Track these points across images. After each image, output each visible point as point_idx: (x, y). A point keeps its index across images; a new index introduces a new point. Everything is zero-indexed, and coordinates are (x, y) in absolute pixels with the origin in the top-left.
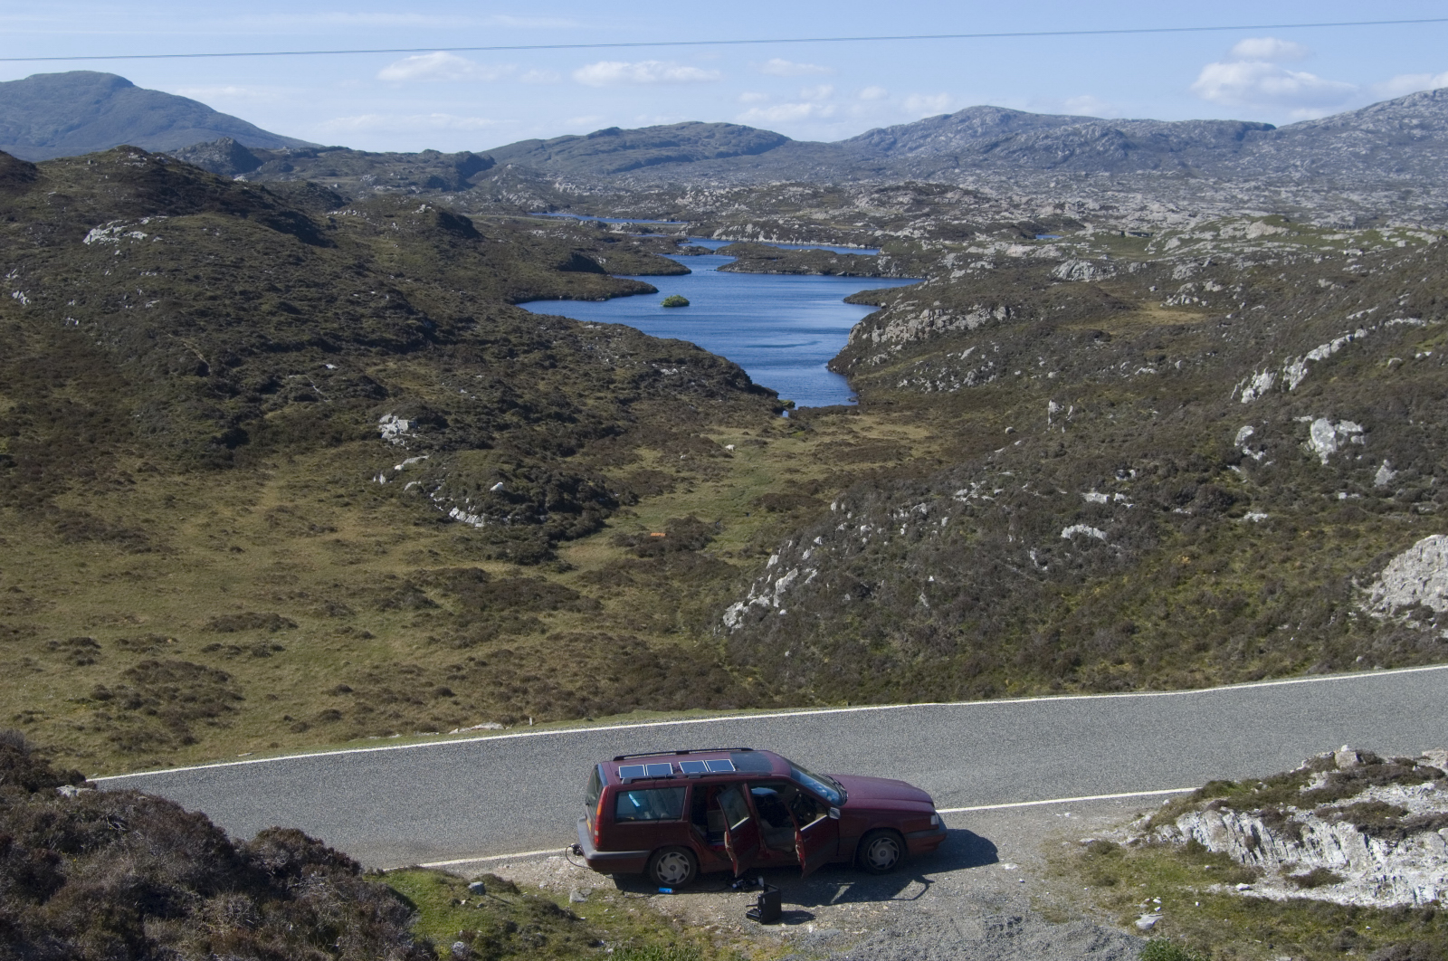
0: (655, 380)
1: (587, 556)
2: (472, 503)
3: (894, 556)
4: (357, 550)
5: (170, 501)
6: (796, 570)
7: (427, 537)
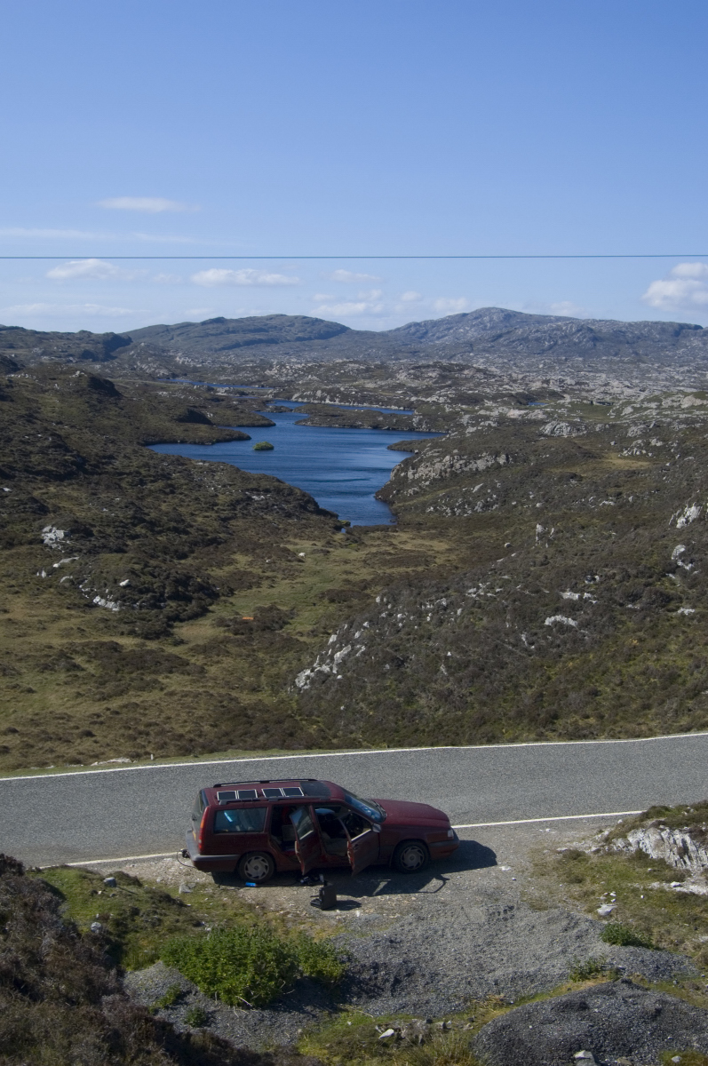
0: (248, 504)
1: (195, 633)
2: (111, 593)
3: (422, 637)
4: (24, 627)
6: (350, 646)
7: (76, 617)
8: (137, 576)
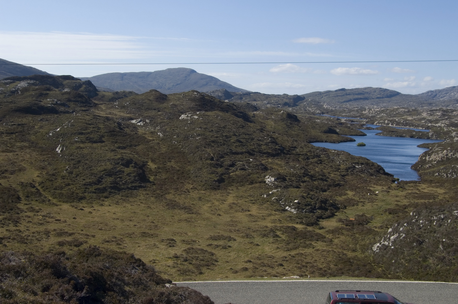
0: (353, 169)
1: (329, 224)
2: (293, 205)
3: (431, 232)
4: (256, 218)
5: (200, 199)
6: (398, 234)
7: (278, 215)
8: (305, 198)
